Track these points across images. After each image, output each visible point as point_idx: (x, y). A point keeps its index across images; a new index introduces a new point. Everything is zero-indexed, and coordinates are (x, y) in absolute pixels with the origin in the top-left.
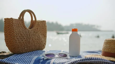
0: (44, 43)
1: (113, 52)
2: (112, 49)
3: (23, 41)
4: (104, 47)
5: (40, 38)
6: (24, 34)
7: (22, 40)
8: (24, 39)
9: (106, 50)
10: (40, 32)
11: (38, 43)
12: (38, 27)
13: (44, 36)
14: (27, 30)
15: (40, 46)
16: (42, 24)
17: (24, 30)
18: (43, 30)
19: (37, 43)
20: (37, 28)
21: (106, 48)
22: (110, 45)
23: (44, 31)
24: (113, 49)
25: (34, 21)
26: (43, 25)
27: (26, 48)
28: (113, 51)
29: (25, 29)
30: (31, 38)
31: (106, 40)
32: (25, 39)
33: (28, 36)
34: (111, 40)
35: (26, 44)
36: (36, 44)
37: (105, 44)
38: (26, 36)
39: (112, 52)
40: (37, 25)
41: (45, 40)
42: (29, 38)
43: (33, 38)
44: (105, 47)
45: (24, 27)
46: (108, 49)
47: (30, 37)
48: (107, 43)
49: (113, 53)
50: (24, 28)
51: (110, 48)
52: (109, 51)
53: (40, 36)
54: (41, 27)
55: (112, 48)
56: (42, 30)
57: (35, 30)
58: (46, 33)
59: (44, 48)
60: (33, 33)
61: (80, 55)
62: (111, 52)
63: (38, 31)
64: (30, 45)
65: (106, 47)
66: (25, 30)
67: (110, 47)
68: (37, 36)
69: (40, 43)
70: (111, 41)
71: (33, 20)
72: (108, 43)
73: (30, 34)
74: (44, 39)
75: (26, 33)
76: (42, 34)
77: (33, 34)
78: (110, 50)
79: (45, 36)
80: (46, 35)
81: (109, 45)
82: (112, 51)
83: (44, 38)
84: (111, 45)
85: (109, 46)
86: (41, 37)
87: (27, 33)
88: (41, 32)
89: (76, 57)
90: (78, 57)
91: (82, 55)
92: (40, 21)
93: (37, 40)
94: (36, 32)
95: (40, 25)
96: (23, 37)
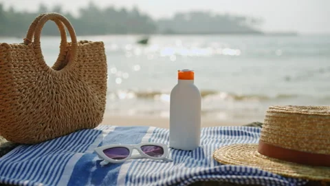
0: (99, 108)
1: (288, 146)
2: (288, 137)
3: (40, 108)
5: (88, 95)
6: (43, 87)
7: (38, 107)
8: (43, 101)
9: (272, 139)
10: (87, 76)
12: (82, 62)
13: (99, 87)
14: (50, 76)
15: (88, 119)
16: (92, 54)
17: (41, 77)
18: (96, 70)
19: (81, 111)
20: (80, 66)
21: (272, 133)
22: (281, 125)
23: (99, 72)
24: (288, 139)
25: (69, 44)
26: (94, 55)
27: (50, 127)
28: (289, 143)
29: (43, 72)
30: (61, 98)
31: (272, 112)
32: (44, 103)
33: (54, 92)
34: (284, 113)
35: (49, 117)
37: (267, 122)
38: (48, 95)
39: (287, 147)
40: (79, 56)
41: (102, 99)
42: (55, 99)
43: (69, 99)
44: (268, 129)
45: (42, 67)
46: (276, 137)
47: (59, 96)
48: (275, 119)
49: (290, 148)
50: (40, 69)
51: (281, 136)
52: (278, 143)
53: (89, 87)
54: (90, 61)
55: (287, 135)
56: (94, 71)
57: (72, 73)
58: (104, 77)
59: (100, 121)
60: (68, 84)
61: (200, 145)
62: (283, 147)
63: (82, 75)
64: (59, 117)
65: (272, 130)
66: (44, 74)
67: (282, 131)
68: (79, 91)
69: (89, 110)
70: (286, 115)
71: (66, 42)
72: (276, 121)
73: (59, 86)
74: (100, 96)
75: (47, 84)
76: (93, 82)
77: (69, 86)
78: (281, 141)
79: (101, 88)
80: (106, 85)
81: (279, 127)
82: (286, 144)
83: (98, 93)
84: (285, 126)
85: (279, 130)
86: (90, 91)
87: (50, 83)
88: (90, 76)
89: (190, 151)
90: (194, 152)
91: (205, 145)
92: (87, 46)
93: (80, 103)
94: (76, 77)
95: (88, 57)
96: (39, 96)
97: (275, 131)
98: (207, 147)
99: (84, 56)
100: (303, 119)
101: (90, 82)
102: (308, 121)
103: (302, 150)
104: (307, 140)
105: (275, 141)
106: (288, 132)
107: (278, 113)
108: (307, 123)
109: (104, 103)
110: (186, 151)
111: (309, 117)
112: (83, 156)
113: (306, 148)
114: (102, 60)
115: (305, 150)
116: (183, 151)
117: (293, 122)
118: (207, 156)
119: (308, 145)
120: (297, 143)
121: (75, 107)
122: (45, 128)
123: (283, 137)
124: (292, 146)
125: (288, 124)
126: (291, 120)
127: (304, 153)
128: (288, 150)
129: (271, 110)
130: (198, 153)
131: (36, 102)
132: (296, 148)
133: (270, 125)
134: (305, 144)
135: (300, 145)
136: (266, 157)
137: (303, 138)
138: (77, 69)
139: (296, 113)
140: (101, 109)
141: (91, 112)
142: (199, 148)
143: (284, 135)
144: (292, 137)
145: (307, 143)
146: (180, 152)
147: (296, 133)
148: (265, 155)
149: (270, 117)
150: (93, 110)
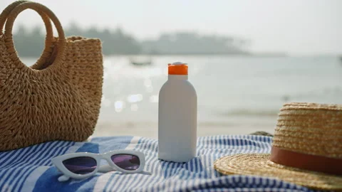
0: (89, 116)
1: (312, 151)
2: (310, 140)
3: (10, 110)
4: (281, 133)
5: (74, 101)
6: (15, 87)
7: (6, 109)
8: (14, 103)
9: (290, 143)
10: (77, 78)
11: (67, 117)
12: (71, 61)
13: (93, 93)
14: (26, 74)
15: (73, 129)
16: (85, 53)
17: (14, 75)
18: (89, 72)
19: (64, 117)
20: (69, 67)
21: (289, 136)
22: (301, 126)
23: (92, 74)
24: (311, 142)
26: (88, 55)
27: (21, 134)
28: (313, 147)
29: (16, 70)
30: (39, 99)
31: (289, 109)
32: (15, 105)
33: (29, 92)
34: (304, 109)
35: (21, 121)
36: (58, 119)
37: (282, 123)
38: (21, 95)
39: (309, 153)
40: (68, 55)
41: (95, 107)
42: (30, 100)
43: (48, 102)
44: (284, 131)
45: (16, 65)
46: (295, 140)
47: (36, 96)
48: (293, 117)
49: (314, 154)
50: (13, 66)
51: (302, 139)
52: (298, 149)
53: (78, 92)
54: (82, 61)
55: (310, 137)
56: (87, 73)
57: (58, 74)
58: (98, 81)
60: (49, 85)
62: (305, 152)
63: (71, 77)
64: (34, 123)
65: (289, 131)
66: (17, 72)
67: (303, 133)
68: (64, 94)
69: (75, 118)
70: (307, 112)
72: (294, 121)
73: (36, 86)
74: (93, 103)
75: (21, 83)
76: (84, 86)
77: (51, 87)
78: (302, 145)
79: (95, 94)
80: (101, 90)
81: (299, 128)
82: (308, 149)
83: (90, 99)
84: (307, 126)
85: (299, 131)
86: (78, 96)
87: (25, 81)
88: (81, 79)
89: (184, 163)
90: (189, 163)
91: (202, 156)
92: (79, 43)
93: (63, 107)
94: (62, 79)
95: (79, 56)
96: (9, 96)
97: (294, 132)
98: (205, 157)
99: (74, 55)
100: (330, 117)
101: (81, 86)
102: (337, 119)
103: (330, 156)
104: (336, 143)
105: (294, 145)
106: (311, 133)
107: (297, 109)
108: (335, 122)
109: (97, 112)
110: (179, 164)
111: (339, 113)
112: (49, 169)
113: (336, 153)
114: (97, 61)
115: (334, 156)
116: (174, 163)
117: (316, 121)
118: (206, 168)
119: (337, 150)
120: (323, 147)
121: (57, 112)
122: (15, 136)
123: (304, 140)
124: (317, 152)
125: (311, 123)
126: (315, 118)
127: (332, 159)
128: (311, 156)
129: (287, 107)
130: (194, 165)
131: (5, 103)
132: (321, 153)
133: (287, 126)
134: (334, 149)
135: (327, 149)
136: (282, 167)
137: (332, 140)
138: (65, 70)
139: (320, 109)
140: (92, 119)
141: (77, 121)
142: (196, 159)
143: (306, 137)
144: (317, 139)
145: (336, 146)
146: (171, 164)
147: (321, 134)
148: (281, 163)
149: (285, 115)
150: (81, 119)
